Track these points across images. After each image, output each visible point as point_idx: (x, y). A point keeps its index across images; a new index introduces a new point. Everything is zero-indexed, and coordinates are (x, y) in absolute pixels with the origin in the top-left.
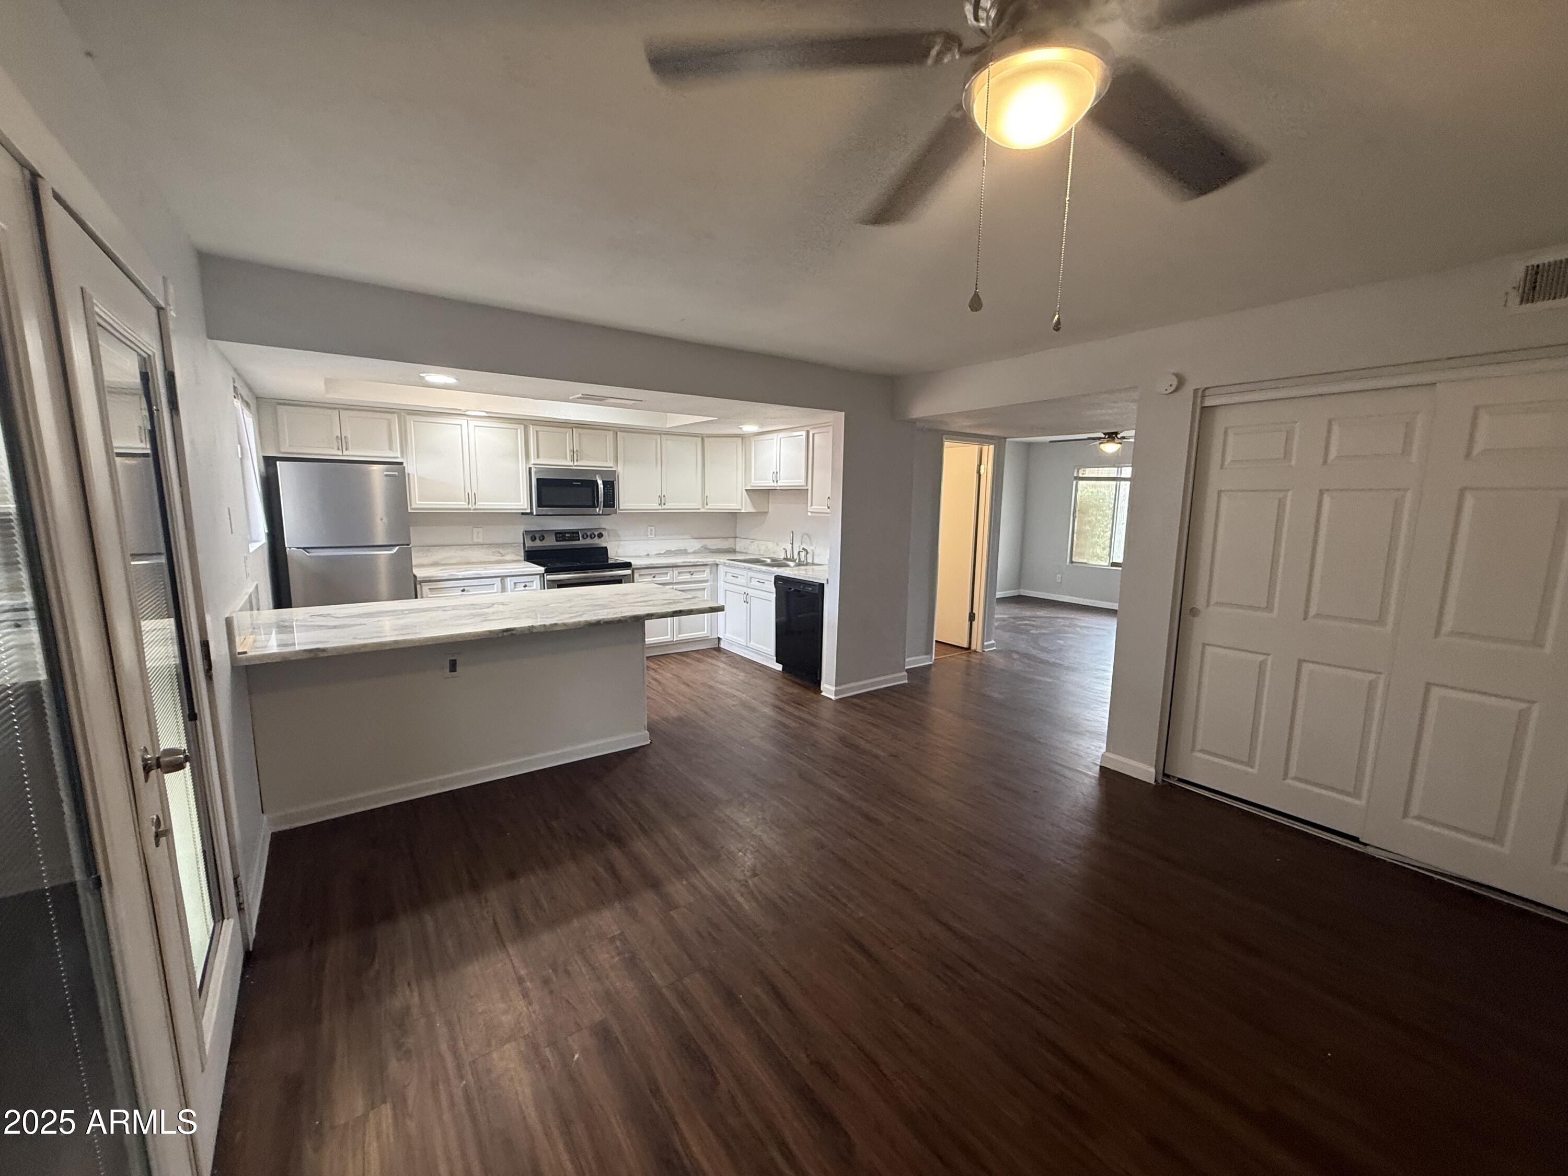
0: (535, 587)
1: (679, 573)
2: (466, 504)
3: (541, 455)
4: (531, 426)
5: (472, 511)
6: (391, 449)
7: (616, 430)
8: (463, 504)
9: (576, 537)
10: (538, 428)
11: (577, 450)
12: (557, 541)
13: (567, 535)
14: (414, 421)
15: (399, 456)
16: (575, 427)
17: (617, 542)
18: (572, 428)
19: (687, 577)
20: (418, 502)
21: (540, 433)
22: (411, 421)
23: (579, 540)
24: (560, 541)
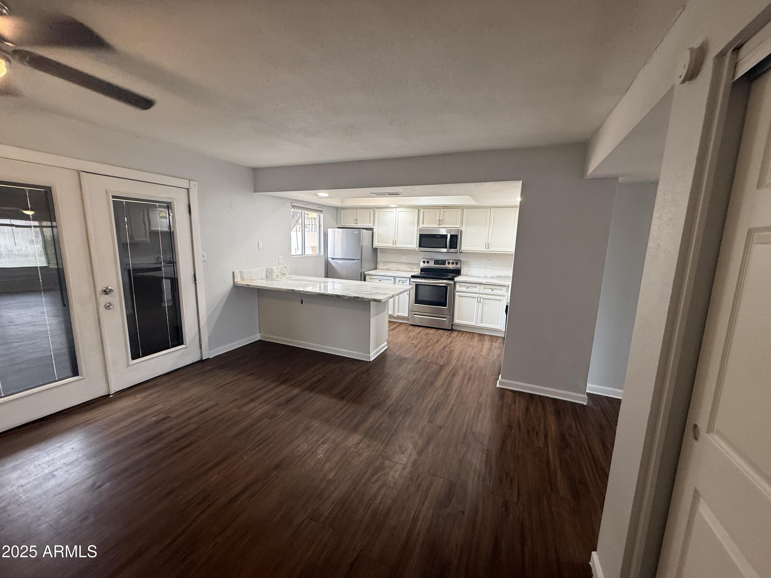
0: (407, 284)
1: (484, 288)
2: (392, 244)
3: (425, 222)
4: (421, 209)
5: (395, 248)
6: (370, 223)
7: (462, 208)
8: (391, 245)
9: (444, 263)
10: (424, 210)
11: (441, 220)
12: (434, 264)
13: (440, 262)
14: (378, 211)
15: (372, 225)
16: (442, 208)
17: (468, 268)
18: (440, 209)
19: (490, 291)
20: (376, 244)
21: (425, 213)
22: (377, 211)
23: (445, 265)
24: (436, 264)
